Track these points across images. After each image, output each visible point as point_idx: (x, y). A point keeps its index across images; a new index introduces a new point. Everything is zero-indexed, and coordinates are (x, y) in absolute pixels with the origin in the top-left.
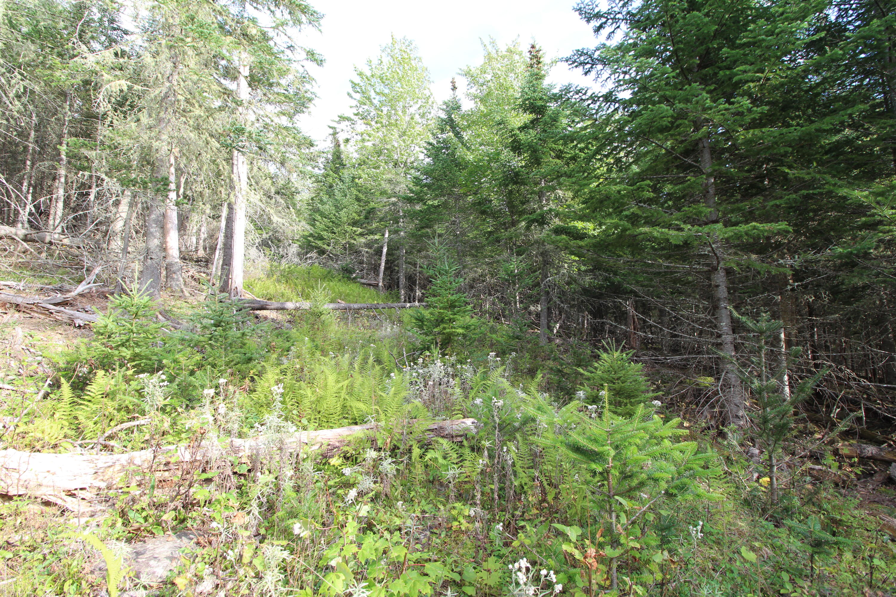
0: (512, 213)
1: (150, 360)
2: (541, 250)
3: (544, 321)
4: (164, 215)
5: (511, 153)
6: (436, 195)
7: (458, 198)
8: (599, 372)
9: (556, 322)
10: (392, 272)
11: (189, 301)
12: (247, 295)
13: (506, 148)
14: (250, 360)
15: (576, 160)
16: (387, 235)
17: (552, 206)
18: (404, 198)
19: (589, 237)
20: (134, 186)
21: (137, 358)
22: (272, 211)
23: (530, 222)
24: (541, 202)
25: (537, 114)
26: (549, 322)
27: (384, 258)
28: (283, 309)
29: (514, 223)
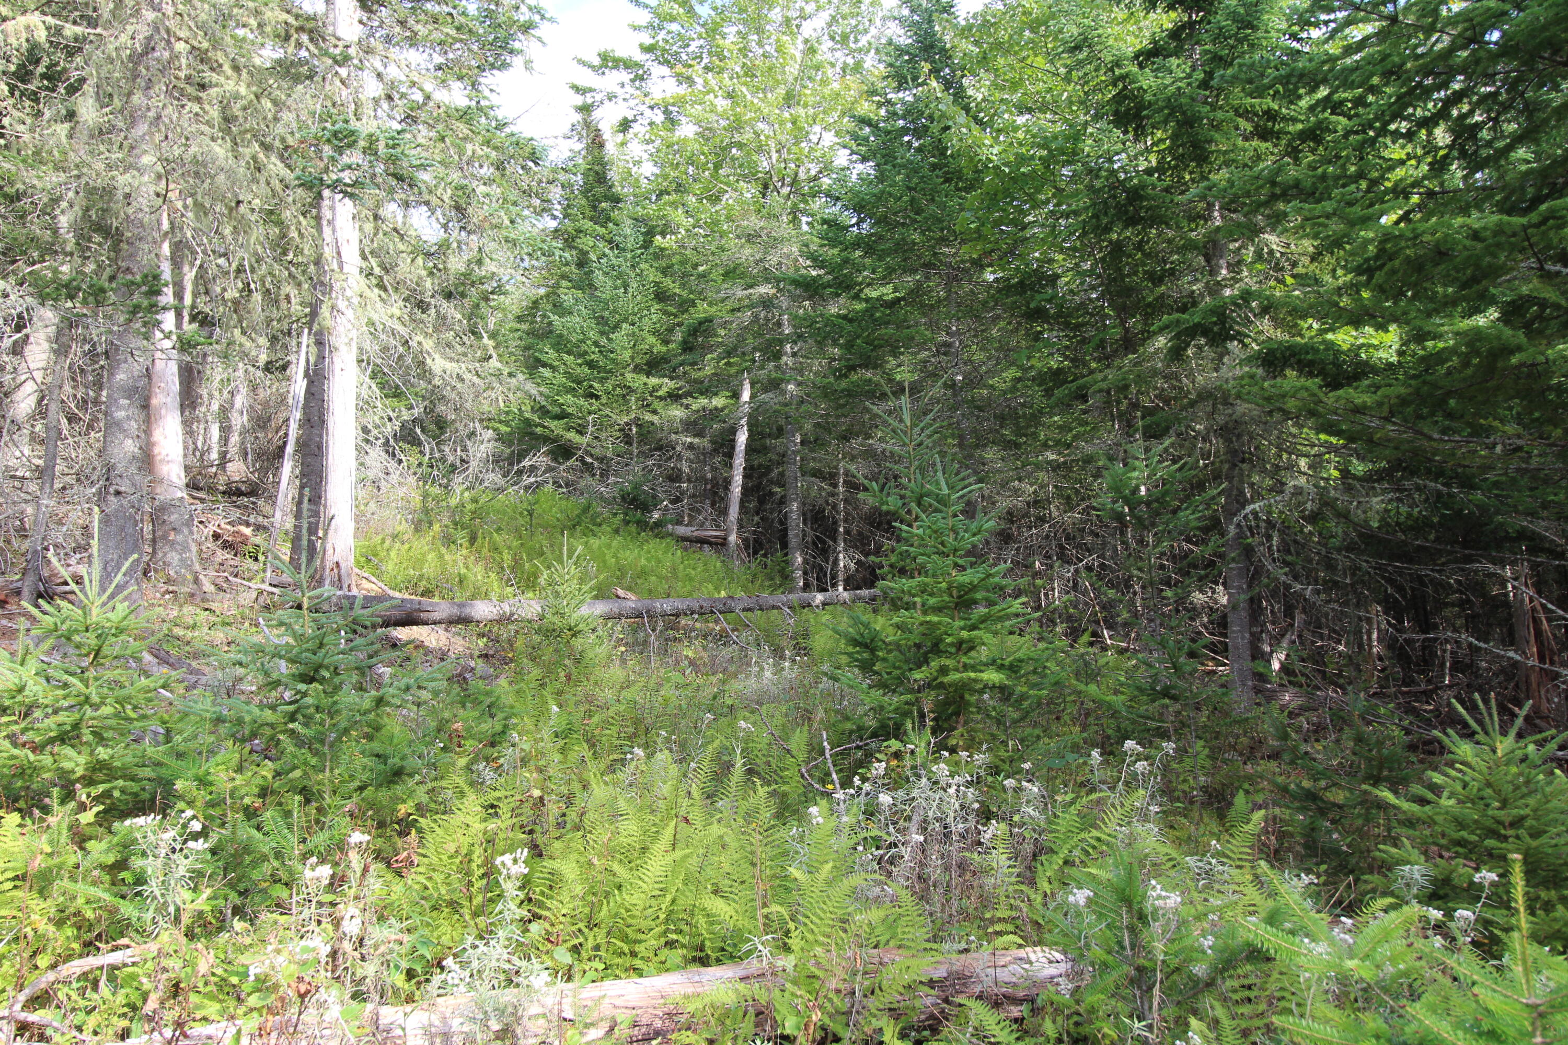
0: (1123, 312)
1: (133, 779)
2: (1221, 419)
3: (1238, 636)
4: (148, 373)
5: (1118, 132)
6: (890, 271)
7: (956, 274)
8: (1447, 802)
9: (1276, 640)
10: (761, 501)
11: (213, 606)
12: (366, 584)
13: (1097, 117)
14: (398, 774)
15: (1318, 140)
16: (746, 396)
17: (1248, 279)
18: (796, 283)
19: (1374, 370)
20: (72, 297)
21: (100, 776)
22: (428, 344)
23: (1185, 336)
24: (1213, 272)
25: (1188, 9)
26: (1255, 641)
27: (739, 461)
28: (464, 621)
29: (1129, 343)
